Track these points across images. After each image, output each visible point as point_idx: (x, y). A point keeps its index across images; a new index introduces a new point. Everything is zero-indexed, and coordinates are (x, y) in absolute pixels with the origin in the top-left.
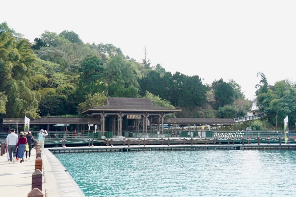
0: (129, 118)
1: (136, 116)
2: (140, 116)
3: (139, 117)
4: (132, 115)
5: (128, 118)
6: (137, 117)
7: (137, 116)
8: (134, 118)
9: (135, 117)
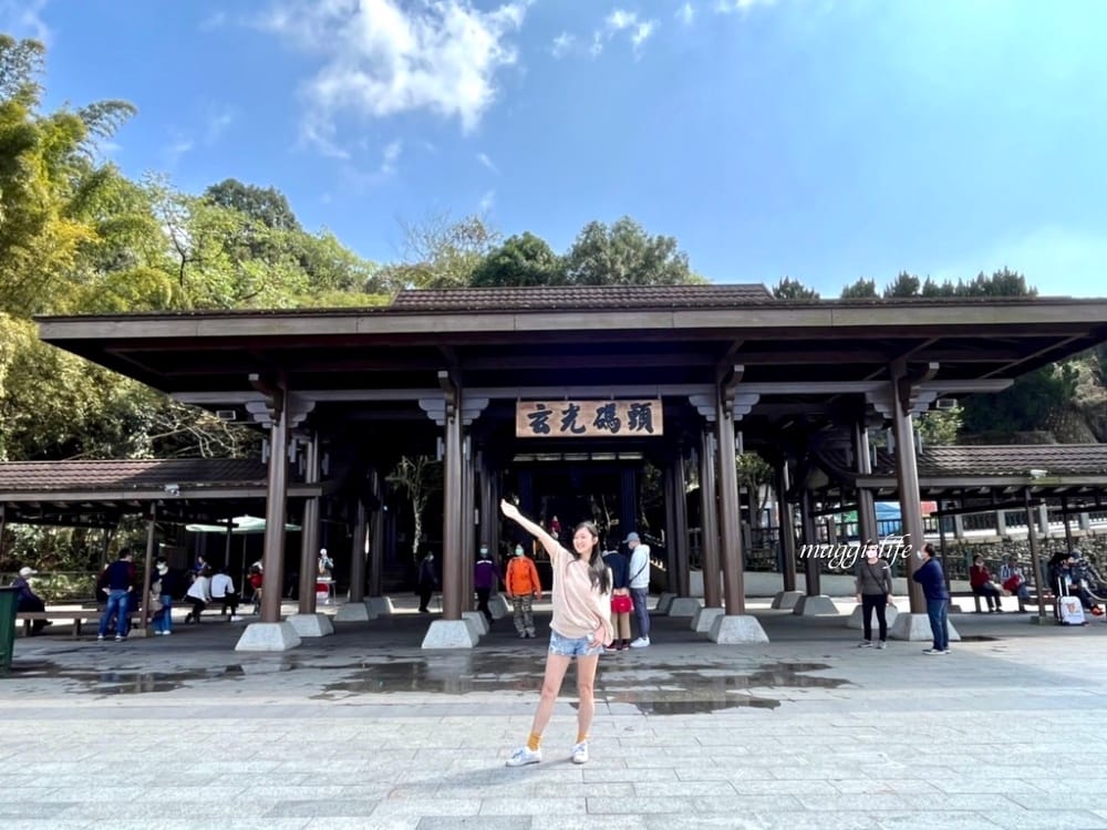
0: (535, 426)
1: (610, 410)
2: (657, 411)
3: (647, 424)
4: (566, 406)
5: (524, 429)
6: (625, 421)
7: (622, 412)
8: (592, 431)
9: (599, 423)
